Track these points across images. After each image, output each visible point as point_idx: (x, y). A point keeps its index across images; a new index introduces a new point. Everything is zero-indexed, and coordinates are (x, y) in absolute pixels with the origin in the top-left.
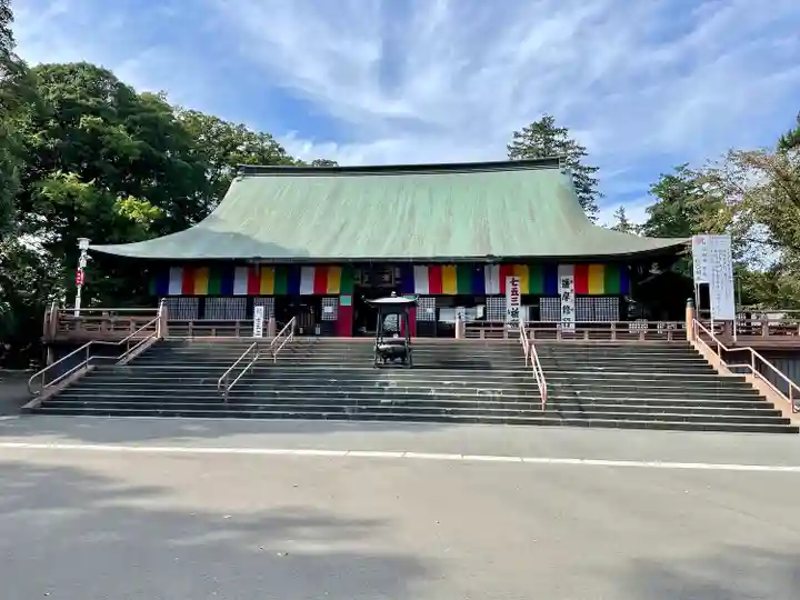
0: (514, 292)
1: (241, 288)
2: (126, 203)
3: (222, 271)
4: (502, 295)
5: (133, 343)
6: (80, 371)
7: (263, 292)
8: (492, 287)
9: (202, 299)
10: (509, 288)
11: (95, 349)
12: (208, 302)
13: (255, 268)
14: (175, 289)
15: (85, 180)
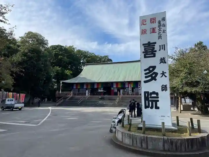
0: (131, 87)
1: (85, 87)
2: (67, 72)
3: (82, 84)
4: (128, 87)
5: (68, 97)
6: (62, 101)
7: (89, 88)
8: (127, 86)
9: (79, 89)
10: (130, 86)
11: (63, 98)
12: (80, 90)
13: (87, 84)
14: (75, 87)
15: (60, 68)
